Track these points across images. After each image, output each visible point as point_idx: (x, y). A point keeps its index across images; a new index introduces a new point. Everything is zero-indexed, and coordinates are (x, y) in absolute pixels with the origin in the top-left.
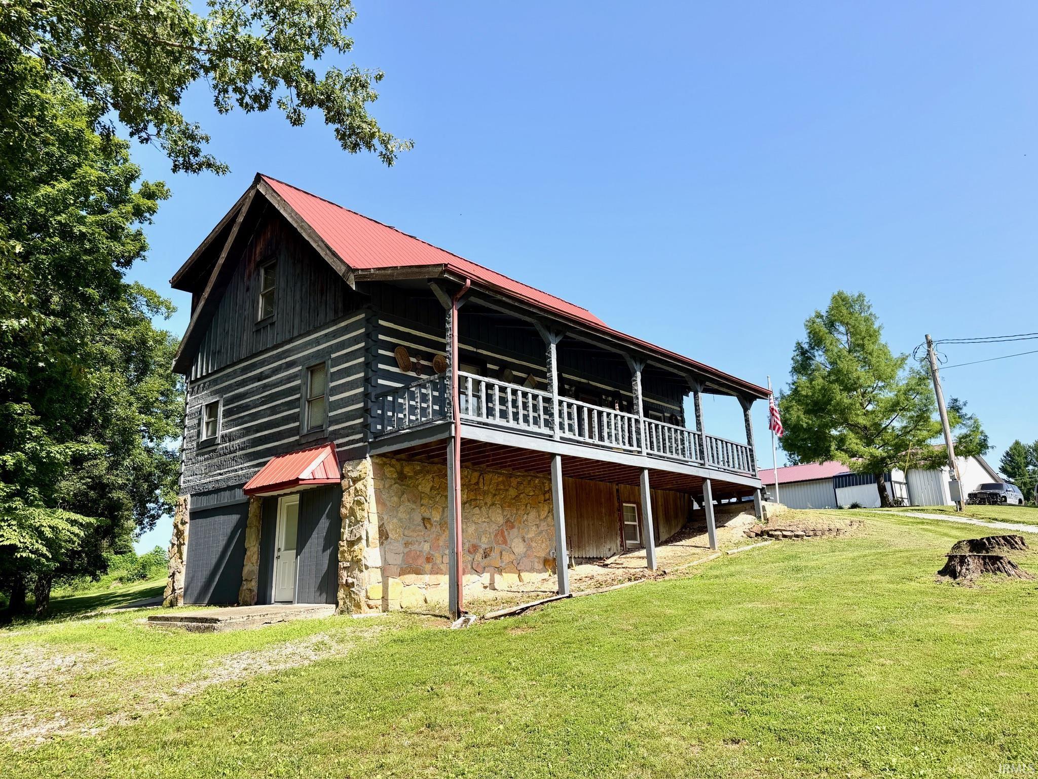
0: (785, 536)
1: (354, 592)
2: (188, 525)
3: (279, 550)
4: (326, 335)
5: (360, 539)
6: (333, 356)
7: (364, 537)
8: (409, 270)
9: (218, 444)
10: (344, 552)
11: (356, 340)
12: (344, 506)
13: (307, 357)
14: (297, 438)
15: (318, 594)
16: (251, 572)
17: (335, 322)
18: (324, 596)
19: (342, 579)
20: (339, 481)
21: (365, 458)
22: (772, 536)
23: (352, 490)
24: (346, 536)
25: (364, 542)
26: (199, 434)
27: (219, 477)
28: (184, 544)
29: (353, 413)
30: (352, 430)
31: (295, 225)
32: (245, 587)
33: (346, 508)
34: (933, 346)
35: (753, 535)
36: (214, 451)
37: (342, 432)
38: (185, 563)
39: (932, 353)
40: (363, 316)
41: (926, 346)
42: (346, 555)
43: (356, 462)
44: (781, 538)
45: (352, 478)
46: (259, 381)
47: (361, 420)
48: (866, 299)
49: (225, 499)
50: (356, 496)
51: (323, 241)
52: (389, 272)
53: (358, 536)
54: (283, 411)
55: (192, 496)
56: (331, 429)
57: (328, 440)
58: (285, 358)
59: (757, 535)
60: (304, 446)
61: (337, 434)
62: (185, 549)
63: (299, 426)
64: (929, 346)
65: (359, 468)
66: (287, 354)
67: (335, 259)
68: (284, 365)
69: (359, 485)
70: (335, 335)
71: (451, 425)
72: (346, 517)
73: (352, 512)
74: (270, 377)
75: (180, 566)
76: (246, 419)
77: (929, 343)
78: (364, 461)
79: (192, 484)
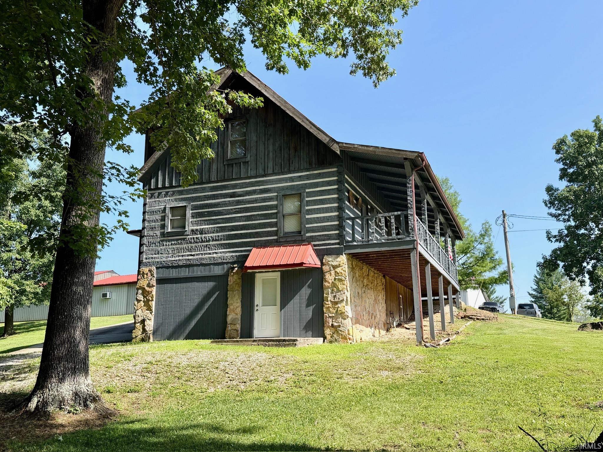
0: (478, 319)
1: (341, 331)
2: (155, 288)
3: (257, 305)
4: (300, 177)
5: (343, 300)
6: (307, 190)
7: (345, 300)
8: (390, 151)
9: (188, 235)
10: (329, 307)
11: (329, 183)
12: (326, 281)
13: (283, 188)
14: (275, 238)
15: (304, 332)
16: (234, 320)
17: (307, 170)
18: (310, 333)
19: (329, 323)
20: (320, 266)
21: (342, 254)
22: (471, 318)
23: (333, 272)
24: (330, 298)
25: (345, 302)
26: (163, 227)
27: (190, 257)
28: (152, 300)
29: (328, 227)
30: (329, 237)
31: (278, 104)
32: (230, 328)
33: (329, 283)
34: (506, 218)
35: (460, 317)
36: (184, 239)
37: (319, 237)
38: (153, 313)
39: (506, 221)
40: (335, 169)
41: (502, 217)
42: (331, 309)
43: (334, 256)
44: (476, 320)
45: (332, 266)
46: (231, 197)
47: (337, 232)
48: (450, 182)
49: (199, 272)
50: (336, 276)
51: (308, 120)
52: (371, 149)
53: (341, 299)
54: (259, 220)
55: (157, 268)
56: (308, 235)
57: (306, 241)
58: (259, 186)
59: (462, 318)
60: (282, 243)
61: (313, 238)
62: (153, 304)
63: (277, 230)
64: (504, 217)
65: (338, 259)
66: (261, 184)
67: (320, 132)
68: (258, 191)
69: (339, 270)
70: (308, 177)
71: (414, 242)
72: (328, 287)
73: (334, 285)
74: (244, 196)
75: (150, 316)
76: (220, 221)
77: (504, 216)
78: (341, 256)
79: (158, 260)
